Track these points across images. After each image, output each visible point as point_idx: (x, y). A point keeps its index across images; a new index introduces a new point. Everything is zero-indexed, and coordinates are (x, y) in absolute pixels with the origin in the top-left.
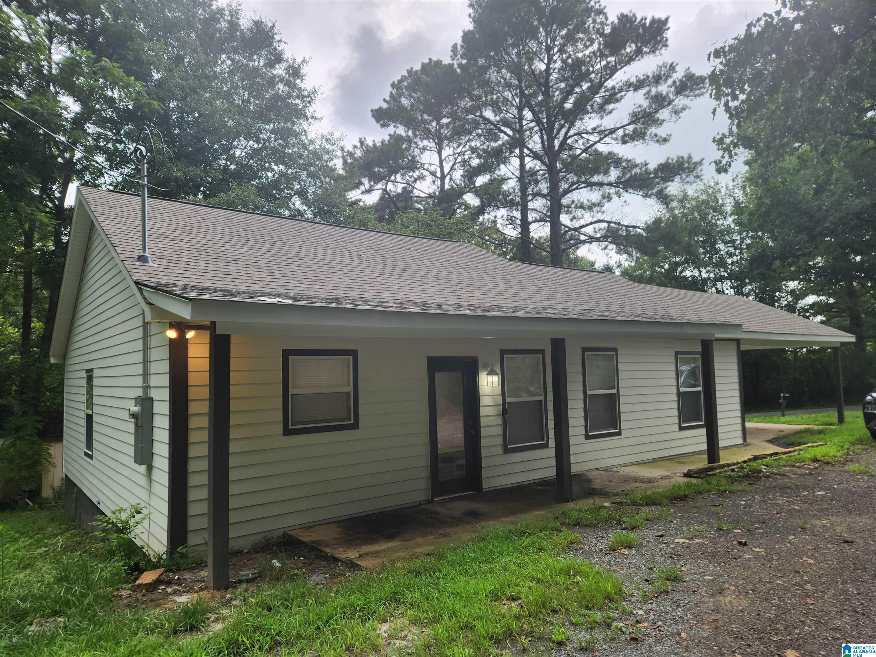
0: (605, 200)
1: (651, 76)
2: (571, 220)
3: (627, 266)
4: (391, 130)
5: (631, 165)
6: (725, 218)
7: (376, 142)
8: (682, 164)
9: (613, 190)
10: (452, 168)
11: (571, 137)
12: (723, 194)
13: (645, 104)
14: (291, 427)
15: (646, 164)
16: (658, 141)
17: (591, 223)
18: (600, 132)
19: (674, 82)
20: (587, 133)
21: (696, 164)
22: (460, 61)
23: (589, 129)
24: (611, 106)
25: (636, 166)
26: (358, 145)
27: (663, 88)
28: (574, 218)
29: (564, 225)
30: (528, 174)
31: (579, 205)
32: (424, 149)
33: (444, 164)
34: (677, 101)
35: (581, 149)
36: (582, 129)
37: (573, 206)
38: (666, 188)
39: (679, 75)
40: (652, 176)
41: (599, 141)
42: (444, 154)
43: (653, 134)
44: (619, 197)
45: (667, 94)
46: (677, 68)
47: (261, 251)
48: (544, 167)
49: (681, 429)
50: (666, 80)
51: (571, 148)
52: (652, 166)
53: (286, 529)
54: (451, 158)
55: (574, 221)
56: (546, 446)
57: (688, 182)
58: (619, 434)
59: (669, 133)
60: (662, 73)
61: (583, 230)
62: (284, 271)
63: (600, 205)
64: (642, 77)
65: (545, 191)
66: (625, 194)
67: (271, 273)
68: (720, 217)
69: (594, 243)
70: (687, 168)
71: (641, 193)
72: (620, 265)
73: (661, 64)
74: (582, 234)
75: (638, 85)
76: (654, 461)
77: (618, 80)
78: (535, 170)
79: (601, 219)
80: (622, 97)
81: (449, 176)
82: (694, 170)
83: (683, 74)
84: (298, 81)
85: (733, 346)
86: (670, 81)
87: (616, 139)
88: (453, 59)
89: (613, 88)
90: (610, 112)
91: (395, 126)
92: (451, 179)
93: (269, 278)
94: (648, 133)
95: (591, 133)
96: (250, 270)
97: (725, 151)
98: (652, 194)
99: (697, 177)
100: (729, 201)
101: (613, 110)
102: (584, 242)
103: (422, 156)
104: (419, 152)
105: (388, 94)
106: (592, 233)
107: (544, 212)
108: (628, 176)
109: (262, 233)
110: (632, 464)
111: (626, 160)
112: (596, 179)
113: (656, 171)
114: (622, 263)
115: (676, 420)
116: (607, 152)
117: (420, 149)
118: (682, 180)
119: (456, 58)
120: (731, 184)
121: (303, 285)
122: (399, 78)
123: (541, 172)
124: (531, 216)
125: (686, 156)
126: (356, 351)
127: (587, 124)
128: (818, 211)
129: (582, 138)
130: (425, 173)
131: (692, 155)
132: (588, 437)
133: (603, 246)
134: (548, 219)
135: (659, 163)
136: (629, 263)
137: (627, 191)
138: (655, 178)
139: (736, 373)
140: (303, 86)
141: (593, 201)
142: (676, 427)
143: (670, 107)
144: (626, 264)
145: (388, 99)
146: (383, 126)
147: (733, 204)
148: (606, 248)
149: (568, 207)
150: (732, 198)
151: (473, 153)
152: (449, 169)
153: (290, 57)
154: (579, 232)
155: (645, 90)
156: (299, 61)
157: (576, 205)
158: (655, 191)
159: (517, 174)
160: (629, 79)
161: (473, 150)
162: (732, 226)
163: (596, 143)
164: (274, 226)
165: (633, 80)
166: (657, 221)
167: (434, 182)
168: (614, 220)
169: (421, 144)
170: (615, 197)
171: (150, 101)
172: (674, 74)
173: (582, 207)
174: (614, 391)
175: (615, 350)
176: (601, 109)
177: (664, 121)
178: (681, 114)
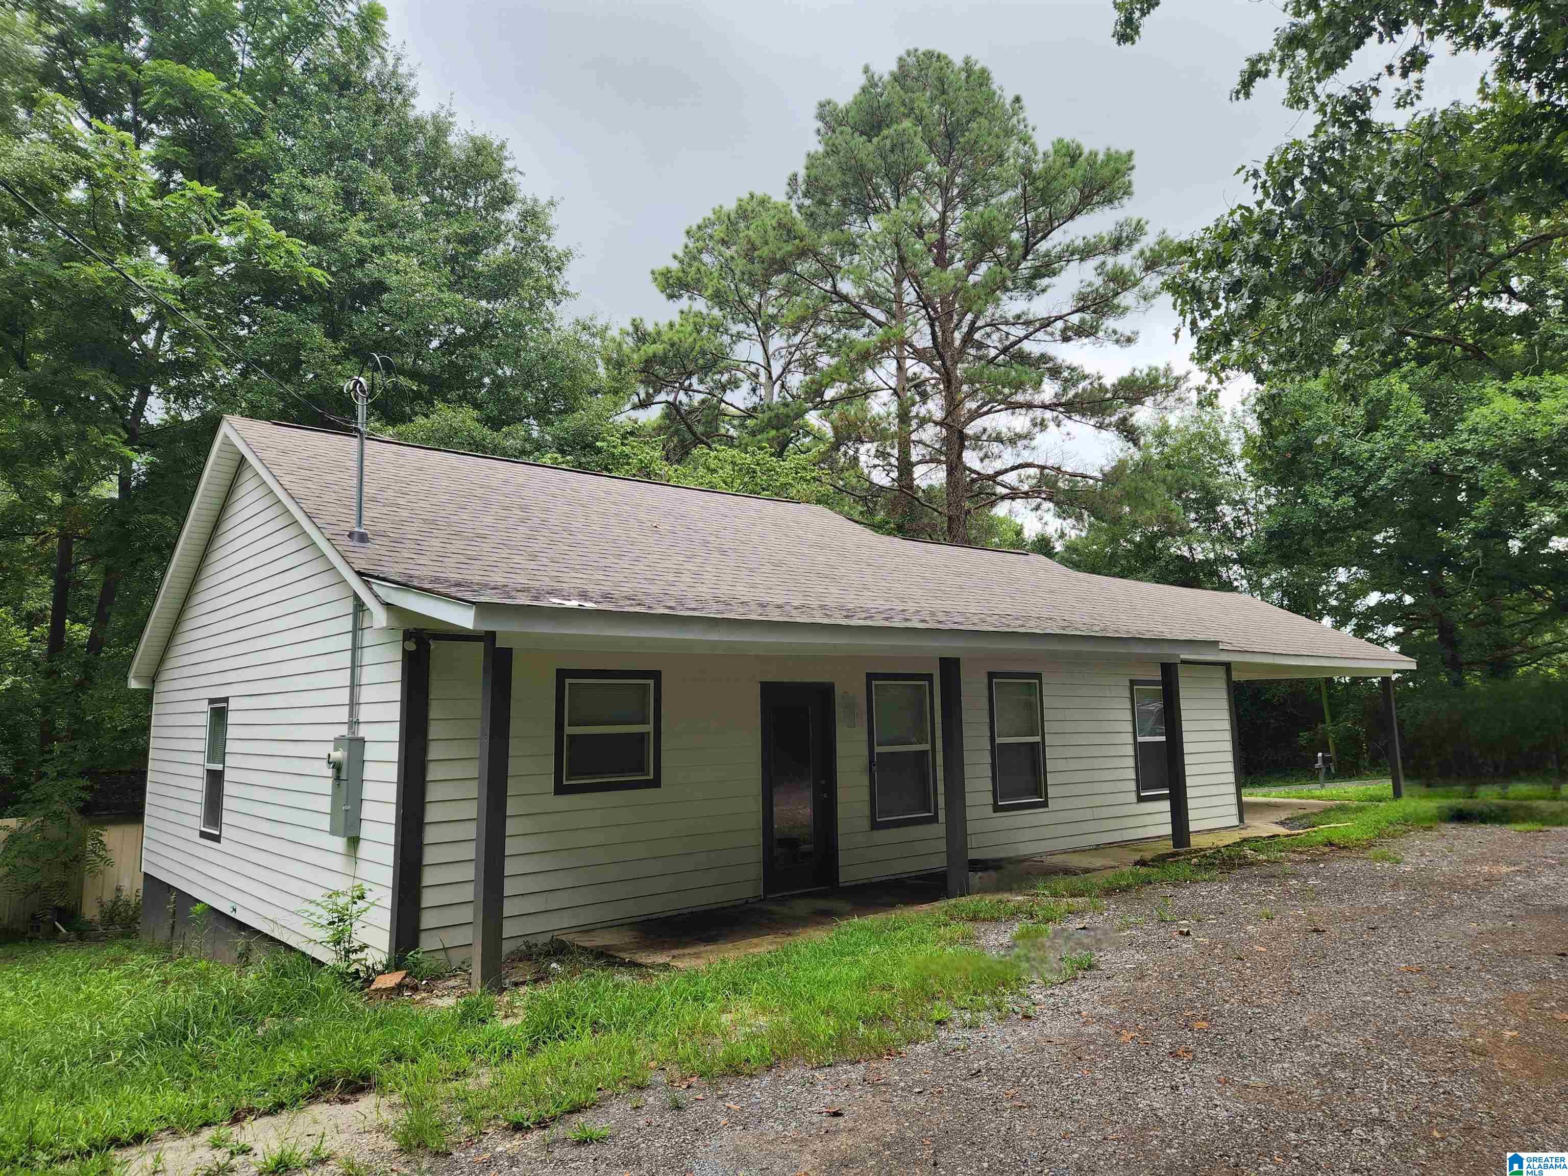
0: (1037, 429)
1: (1107, 239)
2: (982, 460)
3: (1073, 537)
4: (684, 303)
5: (1075, 376)
6: (1230, 463)
7: (661, 326)
8: (1156, 379)
9: (1048, 414)
10: (786, 370)
11: (980, 328)
12: (1227, 423)
13: (1098, 282)
14: (565, 783)
15: (1100, 378)
16: (1117, 341)
17: (1013, 468)
18: (1027, 323)
19: (1142, 253)
20: (1007, 323)
21: (1178, 379)
22: (802, 200)
23: (1010, 316)
24: (1045, 281)
25: (1085, 377)
26: (631, 329)
27: (1126, 260)
28: (986, 456)
29: (970, 470)
30: (911, 384)
31: (994, 435)
32: (739, 336)
33: (772, 362)
34: (1146, 281)
35: (996, 348)
36: (997, 316)
37: (985, 437)
38: (1131, 415)
39: (1148, 241)
40: (1109, 395)
41: (1026, 337)
42: (773, 345)
43: (1110, 330)
44: (1058, 426)
45: (1131, 270)
46: (1147, 228)
47: (511, 521)
48: (936, 375)
49: (1141, 799)
50: (1129, 246)
51: (980, 345)
52: (1109, 381)
53: (555, 933)
54: (784, 352)
55: (987, 461)
56: (934, 819)
57: (1166, 408)
58: (1045, 804)
59: (1135, 329)
60: (1124, 235)
61: (1000, 478)
62: (551, 553)
63: (1028, 436)
64: (1093, 240)
65: (938, 415)
66: (1066, 421)
67: (533, 557)
68: (1222, 461)
69: (1019, 500)
70: (1163, 386)
71: (1092, 422)
72: (1062, 535)
73: (1122, 220)
74: (999, 484)
75: (1086, 252)
76: (1098, 847)
77: (1056, 242)
78: (922, 378)
79: (1030, 461)
80: (1061, 269)
81: (779, 382)
82: (1176, 388)
83: (1156, 240)
84: (543, 237)
85: (1221, 673)
86: (1136, 248)
87: (1052, 334)
88: (790, 198)
89: (1047, 254)
90: (1043, 291)
91: (690, 298)
92: (783, 386)
93: (532, 565)
94: (1103, 327)
95: (1013, 324)
96: (505, 553)
97: (1210, 372)
98: (1109, 425)
99: (1180, 400)
100: (1236, 435)
101: (1048, 287)
102: (1003, 497)
103: (735, 347)
104: (729, 341)
105: (682, 247)
106: (1015, 483)
107: (937, 446)
108: (1071, 393)
109: (506, 491)
110: (1065, 852)
111: (1068, 368)
112: (1020, 398)
113: (1116, 388)
114: (1066, 531)
115: (1132, 786)
116: (1038, 354)
117: (732, 336)
118: (1156, 404)
119: (795, 196)
120: (1240, 408)
121: (580, 576)
122: (700, 221)
123: (933, 382)
124: (916, 454)
125: (1162, 366)
126: (660, 672)
127: (1006, 308)
128: (1370, 459)
129: (999, 329)
130: (740, 375)
131: (1172, 365)
132: (997, 808)
133: (1033, 506)
134: (943, 458)
135: (1120, 376)
136: (1078, 532)
137: (1070, 418)
138: (1113, 398)
139: (1226, 715)
140: (549, 244)
141: (1017, 431)
142: (1133, 797)
143: (1137, 289)
144: (1073, 534)
145: (680, 254)
146: (671, 297)
147: (1243, 440)
148: (1037, 508)
149: (977, 438)
150: (1242, 431)
151: (819, 346)
152: (781, 370)
153: (529, 196)
154: (994, 481)
155: (1099, 260)
156: (543, 201)
157: (990, 436)
158: (1114, 419)
159: (893, 383)
160: (1073, 241)
161: (822, 341)
162: (1244, 475)
163: (1020, 340)
164: (521, 480)
165: (1079, 243)
166: (1121, 466)
167: (754, 390)
168: (1049, 464)
169: (735, 328)
170: (1052, 426)
171: (310, 269)
172: (1143, 237)
173: (999, 439)
174: (1037, 739)
175: (1038, 676)
176: (1029, 285)
177: (1127, 309)
178: (1154, 301)
